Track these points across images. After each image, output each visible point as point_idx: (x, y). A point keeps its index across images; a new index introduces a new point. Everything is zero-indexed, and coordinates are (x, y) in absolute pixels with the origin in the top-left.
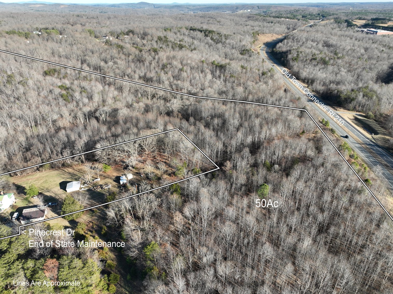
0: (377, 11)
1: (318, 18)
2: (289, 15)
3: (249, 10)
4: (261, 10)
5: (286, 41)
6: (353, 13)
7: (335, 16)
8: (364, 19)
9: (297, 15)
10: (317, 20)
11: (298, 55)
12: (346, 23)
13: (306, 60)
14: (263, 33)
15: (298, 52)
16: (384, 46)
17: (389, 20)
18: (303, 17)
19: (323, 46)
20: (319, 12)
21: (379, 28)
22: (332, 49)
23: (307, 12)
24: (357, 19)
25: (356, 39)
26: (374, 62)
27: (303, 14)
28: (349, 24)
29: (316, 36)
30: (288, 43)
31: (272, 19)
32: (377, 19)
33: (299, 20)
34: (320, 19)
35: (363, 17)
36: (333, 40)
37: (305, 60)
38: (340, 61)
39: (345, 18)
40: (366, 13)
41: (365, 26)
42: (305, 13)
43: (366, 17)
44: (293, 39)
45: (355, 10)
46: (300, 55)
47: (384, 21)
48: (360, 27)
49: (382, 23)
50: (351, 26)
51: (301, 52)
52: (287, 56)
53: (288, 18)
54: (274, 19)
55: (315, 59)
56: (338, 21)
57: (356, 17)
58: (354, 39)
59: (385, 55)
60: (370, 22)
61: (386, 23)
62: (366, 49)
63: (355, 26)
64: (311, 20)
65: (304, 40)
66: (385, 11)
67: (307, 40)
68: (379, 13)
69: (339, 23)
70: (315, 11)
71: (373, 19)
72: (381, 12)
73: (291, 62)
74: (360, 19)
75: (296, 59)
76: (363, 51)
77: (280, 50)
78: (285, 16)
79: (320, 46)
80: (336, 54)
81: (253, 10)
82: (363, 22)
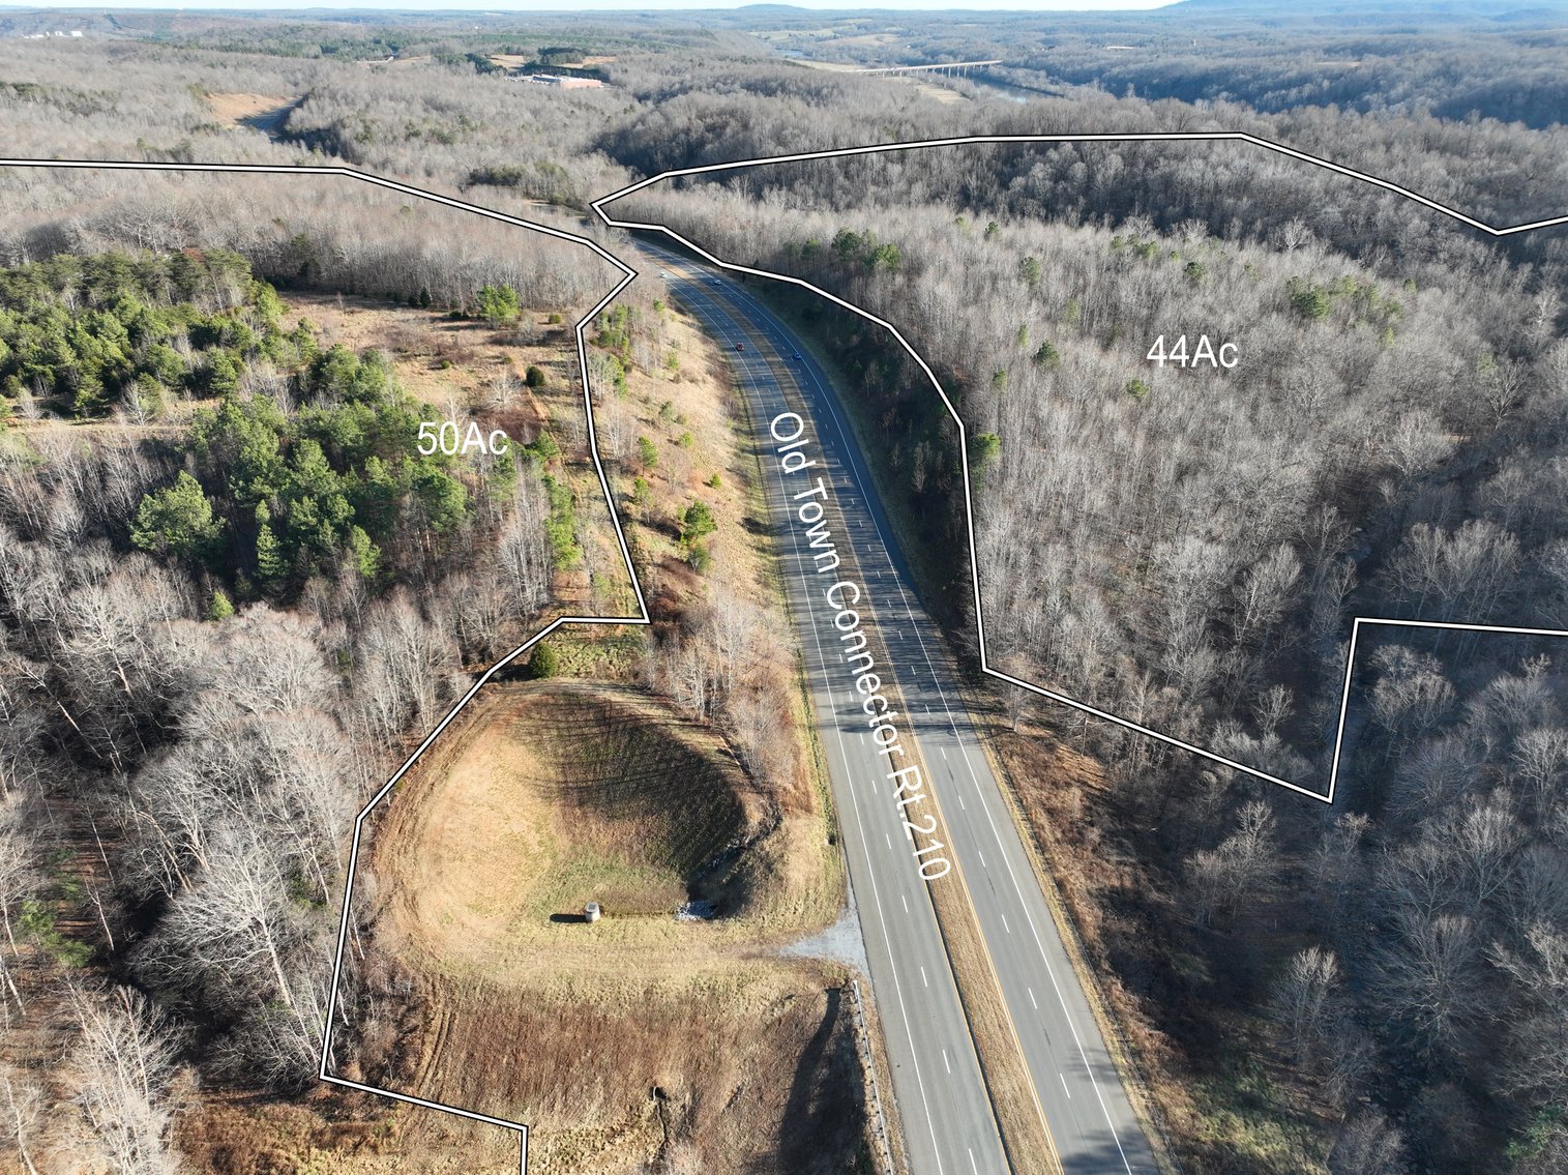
0: (553, 32)
1: (380, 53)
2: (272, 44)
3: (77, 34)
4: (132, 31)
5: (312, 102)
6: (485, 39)
7: (432, 45)
8: (518, 53)
9: (301, 46)
10: (375, 58)
11: (367, 129)
12: (472, 64)
13: (395, 138)
14: (221, 92)
15: (364, 121)
16: (579, 105)
17: (586, 53)
18: (326, 50)
19: (426, 110)
20: (375, 35)
21: (563, 72)
22: (450, 113)
23: (333, 37)
24: (499, 51)
25: (507, 93)
26: (560, 134)
27: (319, 39)
28: (483, 67)
29: (398, 86)
30: (322, 109)
31: (216, 54)
32: (553, 51)
33: (316, 57)
34: (387, 57)
35: (516, 47)
36: (447, 95)
37: (390, 137)
38: (479, 136)
39: (466, 51)
40: (523, 35)
41: (528, 69)
42: (325, 38)
43: (523, 48)
44: (333, 97)
45: (488, 30)
46: (374, 128)
47: (572, 55)
48: (515, 75)
49: (569, 61)
50: (489, 71)
51: (373, 122)
52: (337, 136)
53: (273, 52)
54: (225, 55)
55: (416, 134)
56: (444, 58)
57: (496, 46)
58: (500, 93)
59: (580, 122)
60: (537, 59)
61: (579, 62)
62: (535, 113)
63: (501, 72)
64: (357, 58)
65: (368, 98)
66: (574, 31)
67: (375, 97)
68: (559, 38)
69: (450, 62)
70: (361, 33)
71: (544, 52)
72: (563, 36)
73: (355, 144)
74: (509, 52)
75: (366, 138)
76: (528, 116)
77: (307, 125)
78: (257, 45)
79: (418, 108)
80: (464, 122)
81: (95, 33)
82: (518, 61)
